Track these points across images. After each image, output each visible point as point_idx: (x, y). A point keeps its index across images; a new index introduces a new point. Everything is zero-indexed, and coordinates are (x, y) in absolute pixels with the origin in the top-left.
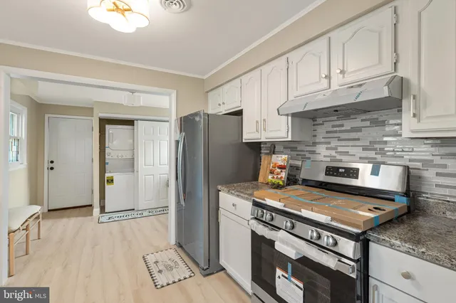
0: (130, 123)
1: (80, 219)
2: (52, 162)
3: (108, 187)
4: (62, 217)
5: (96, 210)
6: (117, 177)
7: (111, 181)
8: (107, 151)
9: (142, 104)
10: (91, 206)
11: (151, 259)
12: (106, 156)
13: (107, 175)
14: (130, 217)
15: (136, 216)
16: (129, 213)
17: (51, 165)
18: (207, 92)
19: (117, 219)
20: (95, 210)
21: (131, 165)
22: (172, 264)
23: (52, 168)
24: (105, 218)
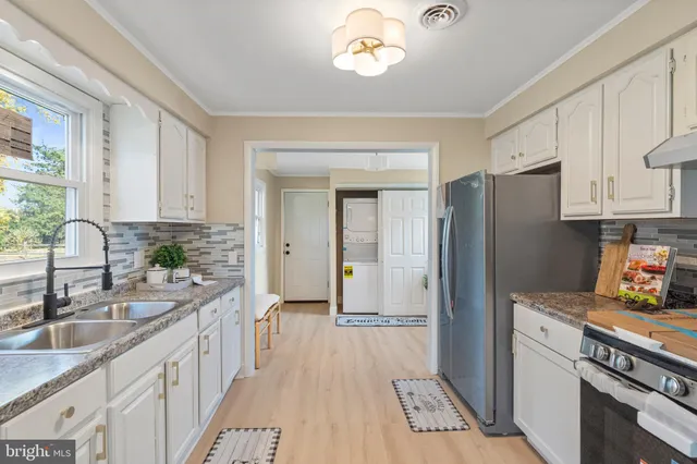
0: (373, 194)
1: (315, 316)
2: (288, 245)
3: (346, 279)
4: (297, 311)
5: (333, 308)
6: (358, 268)
7: (350, 272)
8: (345, 232)
9: (388, 167)
10: (327, 301)
11: (403, 387)
12: (345, 241)
13: (345, 264)
14: (373, 323)
15: (381, 324)
16: (372, 318)
17: (287, 249)
18: (490, 139)
19: (357, 323)
20: (331, 308)
21: (373, 252)
22: (434, 403)
23: (288, 253)
24: (343, 320)
